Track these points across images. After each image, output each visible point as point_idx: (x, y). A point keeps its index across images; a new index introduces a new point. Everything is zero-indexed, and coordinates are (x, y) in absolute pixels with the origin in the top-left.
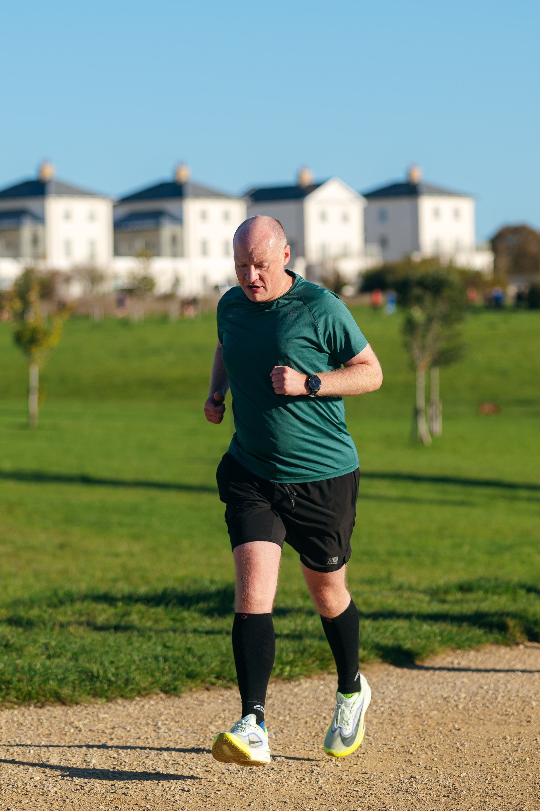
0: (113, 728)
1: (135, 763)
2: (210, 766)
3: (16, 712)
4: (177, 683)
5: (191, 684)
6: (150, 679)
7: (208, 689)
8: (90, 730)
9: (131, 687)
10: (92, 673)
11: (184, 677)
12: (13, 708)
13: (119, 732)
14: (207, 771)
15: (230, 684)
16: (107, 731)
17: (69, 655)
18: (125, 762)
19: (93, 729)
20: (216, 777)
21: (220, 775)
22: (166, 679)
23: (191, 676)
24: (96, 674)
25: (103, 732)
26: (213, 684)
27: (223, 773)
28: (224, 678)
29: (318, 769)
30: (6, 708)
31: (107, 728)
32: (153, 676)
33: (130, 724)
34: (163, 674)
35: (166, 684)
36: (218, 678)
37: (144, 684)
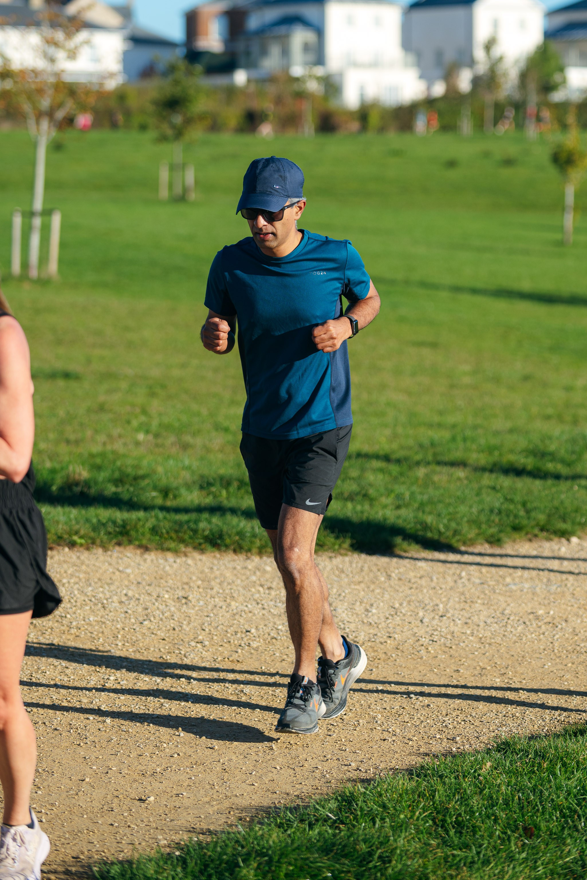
0: (421, 578)
1: (409, 614)
2: (472, 618)
3: (347, 559)
4: (502, 535)
5: (516, 535)
6: (477, 531)
7: (530, 540)
8: (400, 579)
9: (458, 537)
10: (426, 524)
11: (509, 529)
12: (346, 555)
13: (423, 582)
14: (466, 623)
15: (552, 536)
16: (413, 581)
17: (416, 505)
18: (401, 612)
19: (403, 578)
20: (470, 629)
21: (475, 627)
22: (493, 530)
23: (516, 528)
24: (429, 524)
25: (410, 581)
26: (536, 536)
27: (478, 626)
28: (548, 531)
29: (564, 624)
30: (341, 555)
31: (415, 577)
32: (480, 528)
33: (439, 573)
34: (490, 527)
35: (492, 536)
36: (542, 530)
37: (472, 534)
